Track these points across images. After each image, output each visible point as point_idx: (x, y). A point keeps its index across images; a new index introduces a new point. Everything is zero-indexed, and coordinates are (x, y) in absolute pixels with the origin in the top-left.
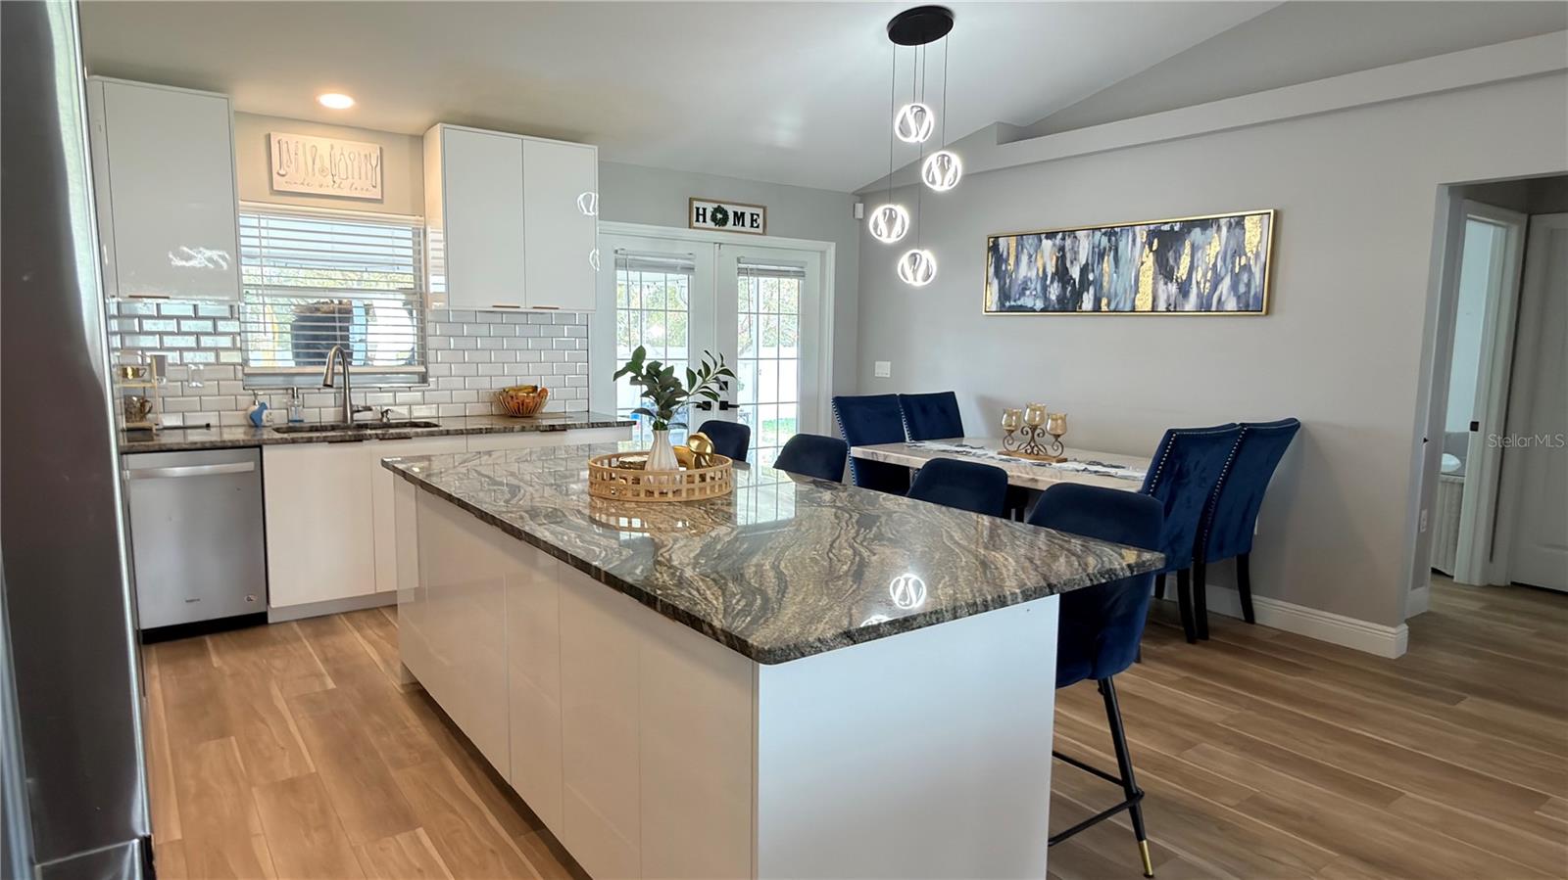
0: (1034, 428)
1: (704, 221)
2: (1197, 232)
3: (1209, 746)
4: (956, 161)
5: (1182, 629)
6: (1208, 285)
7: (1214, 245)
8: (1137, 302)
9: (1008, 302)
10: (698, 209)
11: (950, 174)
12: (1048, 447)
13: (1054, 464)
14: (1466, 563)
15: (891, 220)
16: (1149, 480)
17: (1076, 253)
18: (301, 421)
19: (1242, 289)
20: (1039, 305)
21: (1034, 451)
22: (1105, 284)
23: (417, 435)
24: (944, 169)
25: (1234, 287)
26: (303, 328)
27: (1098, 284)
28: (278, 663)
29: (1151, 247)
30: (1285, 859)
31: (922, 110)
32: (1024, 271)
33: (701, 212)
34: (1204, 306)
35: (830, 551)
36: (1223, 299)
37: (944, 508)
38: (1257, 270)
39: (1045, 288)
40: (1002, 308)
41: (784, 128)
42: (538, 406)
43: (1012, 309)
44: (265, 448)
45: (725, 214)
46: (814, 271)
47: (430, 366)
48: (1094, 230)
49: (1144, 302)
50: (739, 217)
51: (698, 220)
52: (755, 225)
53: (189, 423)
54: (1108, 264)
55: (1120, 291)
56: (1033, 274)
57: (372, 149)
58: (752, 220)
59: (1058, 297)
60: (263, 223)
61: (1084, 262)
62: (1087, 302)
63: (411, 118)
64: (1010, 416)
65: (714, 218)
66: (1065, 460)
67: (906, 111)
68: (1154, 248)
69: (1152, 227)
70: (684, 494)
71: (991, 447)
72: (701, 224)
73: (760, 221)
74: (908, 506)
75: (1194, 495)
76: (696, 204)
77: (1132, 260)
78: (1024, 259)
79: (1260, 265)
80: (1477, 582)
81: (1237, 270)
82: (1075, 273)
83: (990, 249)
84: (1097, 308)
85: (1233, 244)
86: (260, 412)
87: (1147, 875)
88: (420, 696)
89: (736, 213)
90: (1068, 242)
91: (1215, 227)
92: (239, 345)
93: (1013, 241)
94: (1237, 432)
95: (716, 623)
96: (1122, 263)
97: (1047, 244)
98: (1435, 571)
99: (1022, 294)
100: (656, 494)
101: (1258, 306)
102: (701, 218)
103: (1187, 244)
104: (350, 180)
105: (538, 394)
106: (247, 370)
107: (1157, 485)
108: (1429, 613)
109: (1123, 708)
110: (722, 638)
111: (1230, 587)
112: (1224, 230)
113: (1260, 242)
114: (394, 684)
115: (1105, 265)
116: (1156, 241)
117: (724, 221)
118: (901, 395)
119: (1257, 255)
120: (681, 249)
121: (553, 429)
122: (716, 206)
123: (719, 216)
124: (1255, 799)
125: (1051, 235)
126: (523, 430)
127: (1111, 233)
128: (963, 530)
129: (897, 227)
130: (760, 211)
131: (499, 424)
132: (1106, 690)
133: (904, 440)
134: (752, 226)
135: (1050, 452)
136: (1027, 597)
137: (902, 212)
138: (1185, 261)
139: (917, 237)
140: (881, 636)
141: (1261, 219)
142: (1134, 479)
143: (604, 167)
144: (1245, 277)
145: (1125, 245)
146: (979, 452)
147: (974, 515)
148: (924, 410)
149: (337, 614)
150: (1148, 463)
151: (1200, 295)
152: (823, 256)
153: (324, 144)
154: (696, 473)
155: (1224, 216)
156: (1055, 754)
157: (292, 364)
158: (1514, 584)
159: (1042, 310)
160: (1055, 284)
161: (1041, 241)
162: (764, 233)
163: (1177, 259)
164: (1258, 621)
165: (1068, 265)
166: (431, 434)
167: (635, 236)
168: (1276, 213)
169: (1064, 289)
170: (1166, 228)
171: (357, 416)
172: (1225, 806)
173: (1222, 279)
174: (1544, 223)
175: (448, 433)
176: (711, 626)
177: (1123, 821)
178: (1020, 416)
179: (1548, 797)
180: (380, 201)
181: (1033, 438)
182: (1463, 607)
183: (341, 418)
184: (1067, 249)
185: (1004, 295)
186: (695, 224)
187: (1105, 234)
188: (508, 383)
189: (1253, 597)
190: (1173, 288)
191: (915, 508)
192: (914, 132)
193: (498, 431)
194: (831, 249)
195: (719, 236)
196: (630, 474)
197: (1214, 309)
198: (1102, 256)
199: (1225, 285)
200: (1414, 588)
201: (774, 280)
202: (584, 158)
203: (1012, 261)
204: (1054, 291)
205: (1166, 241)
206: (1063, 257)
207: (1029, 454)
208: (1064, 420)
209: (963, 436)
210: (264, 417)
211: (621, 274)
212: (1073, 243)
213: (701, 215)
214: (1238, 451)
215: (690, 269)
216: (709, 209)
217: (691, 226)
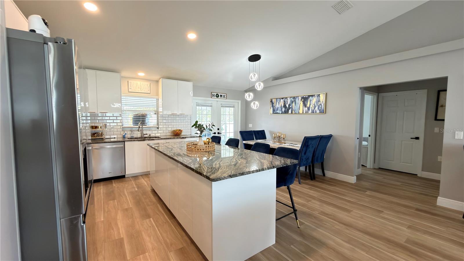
0: (279, 137)
2: (311, 97)
3: (313, 201)
4: (262, 84)
5: (310, 177)
6: (313, 108)
7: (314, 100)
8: (300, 112)
9: (274, 112)
11: (261, 87)
12: (282, 141)
13: (283, 144)
14: (369, 164)
15: (249, 96)
16: (301, 147)
17: (287, 102)
18: (133, 137)
19: (320, 109)
20: (281, 112)
21: (279, 141)
22: (293, 108)
23: (156, 139)
24: (259, 86)
25: (318, 108)
26: (134, 118)
27: (292, 108)
28: (126, 185)
29: (302, 100)
30: (327, 224)
31: (255, 74)
32: (277, 106)
33: (214, 95)
34: (313, 112)
35: (231, 160)
36: (316, 110)
37: (256, 152)
38: (323, 105)
39: (282, 109)
40: (273, 113)
41: (229, 78)
42: (180, 133)
43: (275, 113)
44: (125, 142)
45: (218, 95)
46: (236, 106)
47: (159, 126)
48: (291, 97)
49: (301, 112)
50: (221, 96)
53: (111, 137)
54: (294, 104)
55: (296, 110)
56: (279, 106)
57: (148, 83)
58: (224, 96)
59: (284, 111)
60: (127, 98)
61: (289, 104)
62: (290, 111)
63: (156, 77)
64: (275, 134)
65: (216, 96)
66: (286, 143)
67: (252, 74)
68: (303, 101)
69: (302, 97)
70: (205, 150)
71: (271, 141)
72: (213, 97)
73: (225, 96)
74: (250, 152)
75: (311, 150)
76: (212, 93)
77: (298, 103)
78: (277, 103)
79: (323, 104)
80: (372, 167)
81: (319, 105)
82: (287, 106)
83: (271, 101)
84: (292, 113)
85: (318, 100)
86: (125, 135)
87: (298, 227)
88: (154, 192)
89: (220, 95)
90: (286, 100)
91: (314, 96)
92: (121, 122)
93: (275, 100)
94: (319, 137)
95: (204, 174)
96: (296, 104)
97: (282, 100)
98: (362, 165)
99: (277, 110)
100: (199, 150)
101: (323, 112)
102: (214, 96)
103: (309, 100)
104: (144, 89)
105: (181, 131)
106: (123, 127)
107: (303, 148)
108: (361, 174)
109: (292, 192)
110: (205, 177)
111: (320, 169)
112: (316, 97)
113: (323, 99)
114: (149, 189)
115: (293, 104)
116: (303, 99)
117: (218, 97)
118: (254, 131)
119: (323, 102)
120: (210, 102)
121: (183, 138)
122: (216, 94)
123: (217, 96)
124: (322, 212)
125: (282, 98)
126: (177, 138)
127: (294, 98)
128: (259, 156)
129: (251, 97)
130: (225, 95)
131: (172, 137)
132: (288, 188)
133: (254, 140)
134: (224, 98)
135: (283, 141)
136: (268, 169)
137: (252, 94)
138: (309, 103)
139: (254, 99)
140: (237, 176)
141: (323, 95)
142: (299, 147)
143: (194, 86)
144: (320, 106)
145: (297, 100)
146: (269, 142)
147: (262, 153)
148: (258, 134)
149: (139, 175)
150: (301, 143)
151: (312, 110)
152: (238, 104)
153: (139, 83)
154: (208, 145)
155: (316, 94)
156: (276, 201)
157: (132, 125)
158: (379, 168)
159: (281, 113)
160: (284, 108)
161: (280, 100)
162: (226, 99)
163: (307, 103)
164: (326, 176)
165: (286, 104)
166: (159, 139)
167: (200, 100)
168: (326, 93)
169: (285, 109)
170: (305, 97)
171: (144, 136)
172: (316, 213)
173: (316, 107)
174: (381, 95)
175: (162, 139)
176: (203, 174)
177: (293, 215)
178: (276, 134)
179: (383, 211)
180: (150, 93)
181: (279, 139)
182: (369, 173)
183: (141, 136)
184: (286, 101)
185: (274, 110)
186: (212, 97)
187: (293, 98)
188: (175, 129)
189: (325, 171)
190: (306, 109)
191: (251, 152)
192: (253, 78)
193: (172, 138)
194: (240, 102)
195: (217, 99)
196: (194, 146)
197: (315, 112)
198: (292, 102)
199: (317, 108)
200: (358, 169)
201: (229, 108)
202: (190, 85)
203: (275, 104)
204: (283, 109)
205: (305, 99)
206: (285, 103)
207: (279, 142)
208: (285, 135)
209: (266, 139)
210: (126, 136)
211: (198, 107)
212: (287, 100)
213: (213, 95)
214: (320, 141)
215: (211, 106)
216: (215, 94)
217: (211, 98)
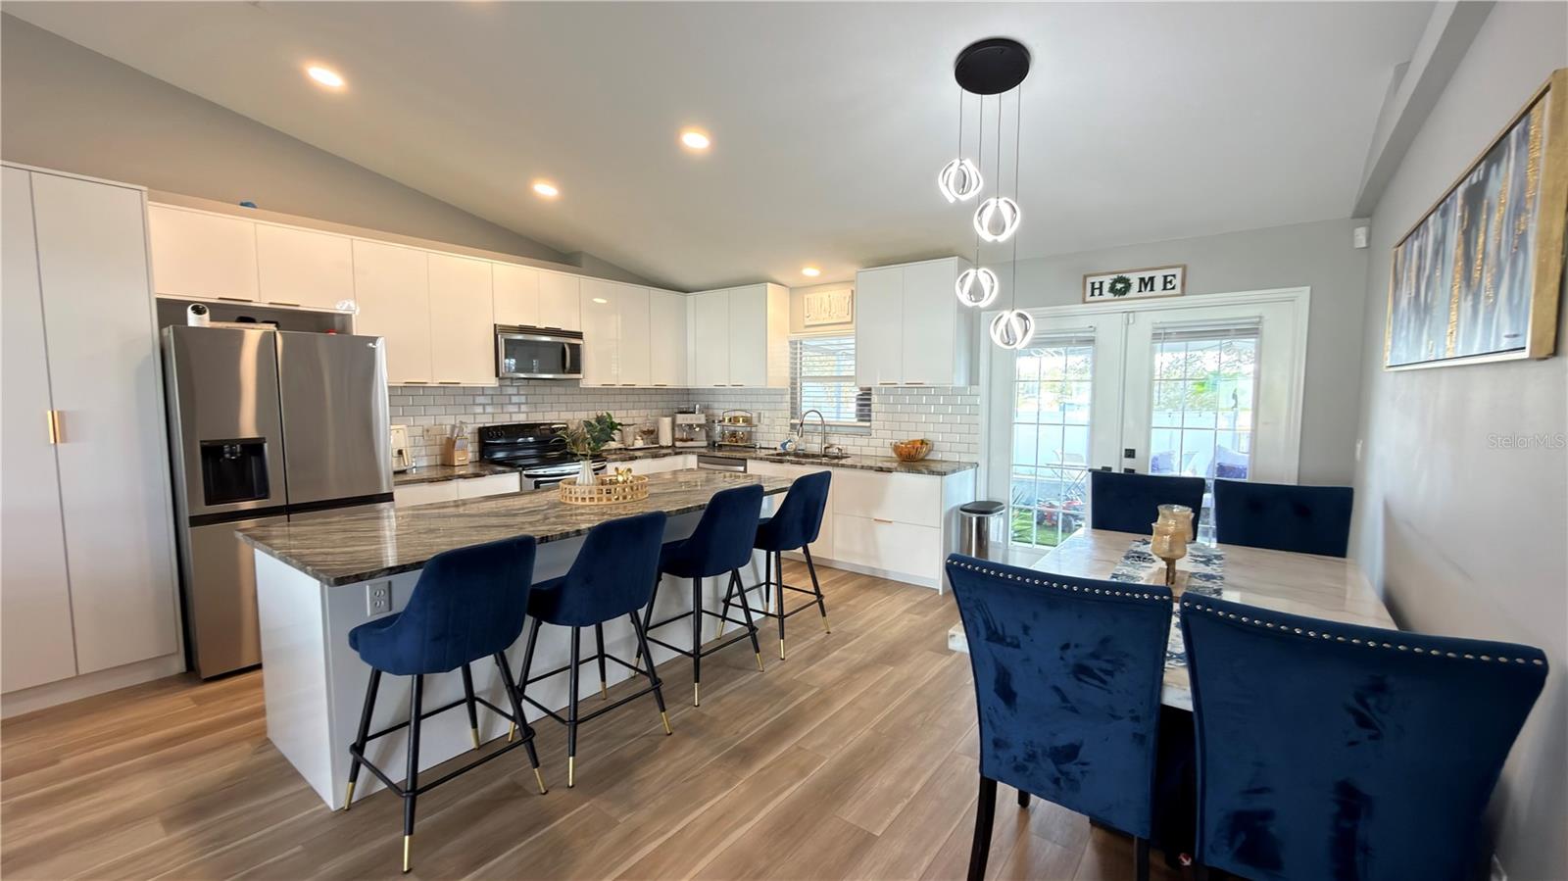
1: (1101, 294)
6: (1492, 292)
8: (1448, 341)
10: (1093, 284)
17: (1426, 257)
18: (803, 450)
20: (1404, 354)
33: (1097, 286)
38: (1530, 244)
40: (1392, 362)
45: (1128, 283)
46: (1275, 324)
49: (1451, 340)
51: (1093, 295)
52: (1169, 286)
57: (847, 292)
58: (1165, 283)
59: (1413, 338)
62: (1424, 344)
65: (1112, 289)
68: (1465, 223)
72: (1097, 297)
73: (1177, 282)
76: (1092, 279)
81: (1515, 250)
85: (1517, 185)
89: (1142, 280)
91: (1506, 153)
102: (1097, 292)
104: (838, 313)
117: (1126, 290)
120: (1081, 323)
122: (1115, 276)
123: (1119, 286)
130: (1178, 272)
134: (1165, 289)
141: (1543, 110)
152: (1288, 307)
153: (826, 296)
162: (1183, 293)
186: (1088, 298)
194: (1303, 295)
197: (1493, 345)
201: (1214, 342)
213: (1097, 289)
215: (1091, 341)
216: (1107, 281)
217: (1084, 302)
